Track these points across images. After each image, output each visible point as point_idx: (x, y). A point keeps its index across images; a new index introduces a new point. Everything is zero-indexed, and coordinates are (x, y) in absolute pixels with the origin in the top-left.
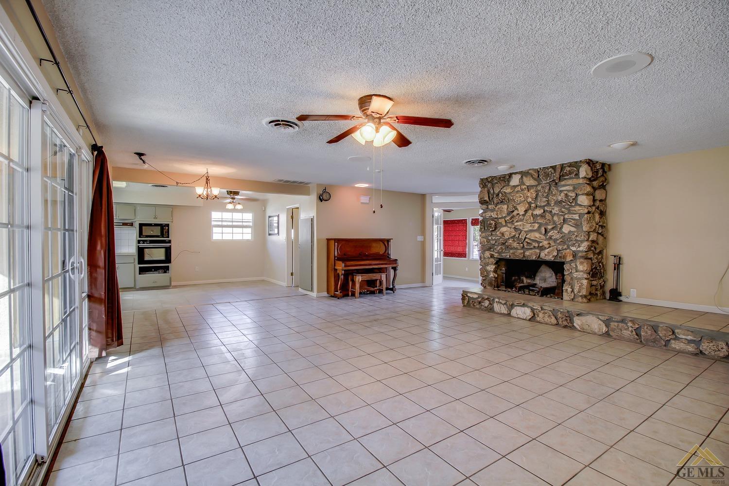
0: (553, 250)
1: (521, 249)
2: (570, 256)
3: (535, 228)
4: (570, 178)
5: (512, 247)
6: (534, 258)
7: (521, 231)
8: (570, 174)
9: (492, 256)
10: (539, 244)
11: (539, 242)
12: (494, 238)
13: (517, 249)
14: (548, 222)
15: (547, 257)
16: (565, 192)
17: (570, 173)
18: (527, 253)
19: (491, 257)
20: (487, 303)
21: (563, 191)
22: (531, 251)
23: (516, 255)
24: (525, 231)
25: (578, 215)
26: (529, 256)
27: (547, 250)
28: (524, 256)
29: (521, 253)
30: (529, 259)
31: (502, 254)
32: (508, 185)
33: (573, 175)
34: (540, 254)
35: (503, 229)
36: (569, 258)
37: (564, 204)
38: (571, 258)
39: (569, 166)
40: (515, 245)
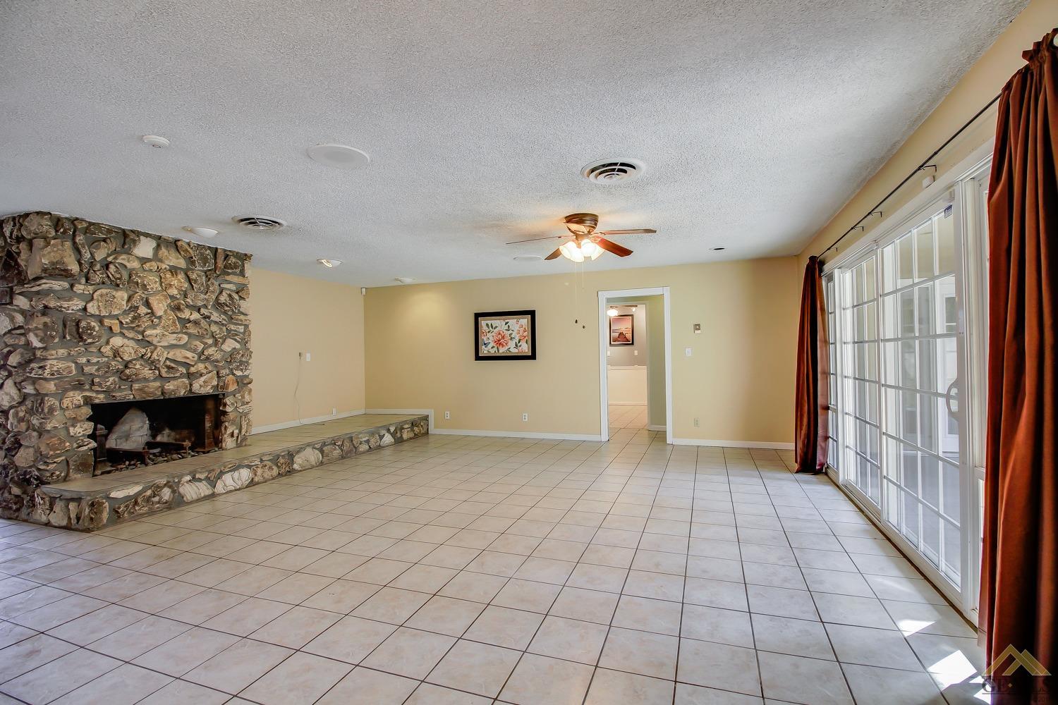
0: (212, 378)
1: (155, 380)
2: (233, 384)
3: (182, 342)
4: (234, 274)
5: (141, 376)
6: (182, 393)
7: (156, 347)
8: (236, 269)
9: (87, 401)
10: (188, 369)
11: (187, 365)
12: (95, 360)
13: (145, 379)
14: (205, 333)
15: (202, 389)
16: (228, 292)
17: (236, 267)
18: (170, 386)
19: (86, 403)
20: (166, 494)
21: (226, 289)
22: (175, 383)
23: (145, 392)
24: (164, 347)
25: (243, 327)
26: (173, 391)
27: (202, 379)
28: (163, 393)
29: (157, 389)
30: (173, 397)
31: (117, 394)
32: (129, 253)
33: (238, 271)
34: (191, 385)
35: (117, 341)
36: (232, 388)
37: (227, 308)
38: (235, 387)
39: (235, 257)
40: (147, 372)
